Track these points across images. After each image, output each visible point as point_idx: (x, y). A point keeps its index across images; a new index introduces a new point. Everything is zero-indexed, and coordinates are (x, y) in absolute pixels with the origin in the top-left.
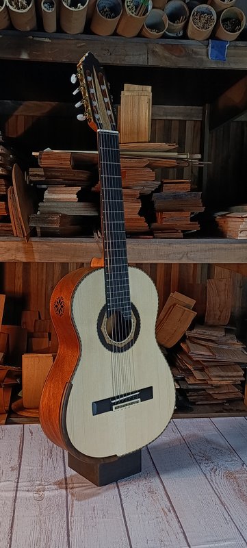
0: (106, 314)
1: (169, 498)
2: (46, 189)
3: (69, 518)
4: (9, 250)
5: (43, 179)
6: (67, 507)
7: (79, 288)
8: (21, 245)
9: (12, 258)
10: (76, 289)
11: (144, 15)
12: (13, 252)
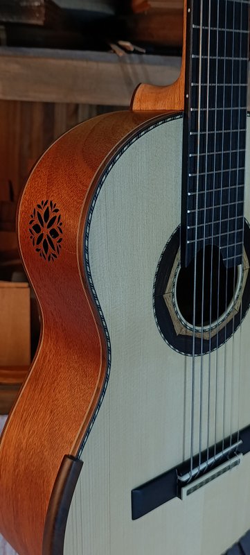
0: (179, 256)
7: (108, 180)
10: (98, 183)
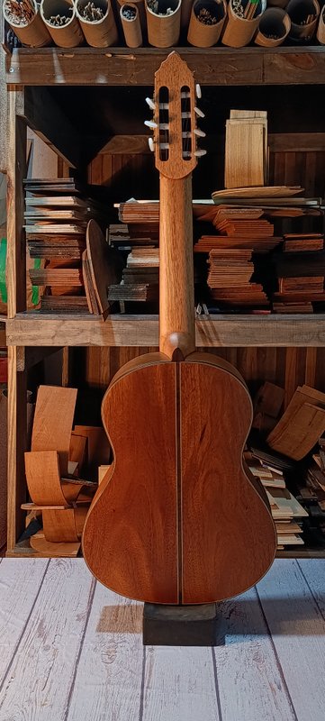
1: (280, 670)
2: (130, 251)
3: (145, 689)
4: (82, 331)
5: (127, 239)
6: (143, 674)
8: (97, 324)
9: (86, 342)
11: (255, 17)
12: (88, 333)
